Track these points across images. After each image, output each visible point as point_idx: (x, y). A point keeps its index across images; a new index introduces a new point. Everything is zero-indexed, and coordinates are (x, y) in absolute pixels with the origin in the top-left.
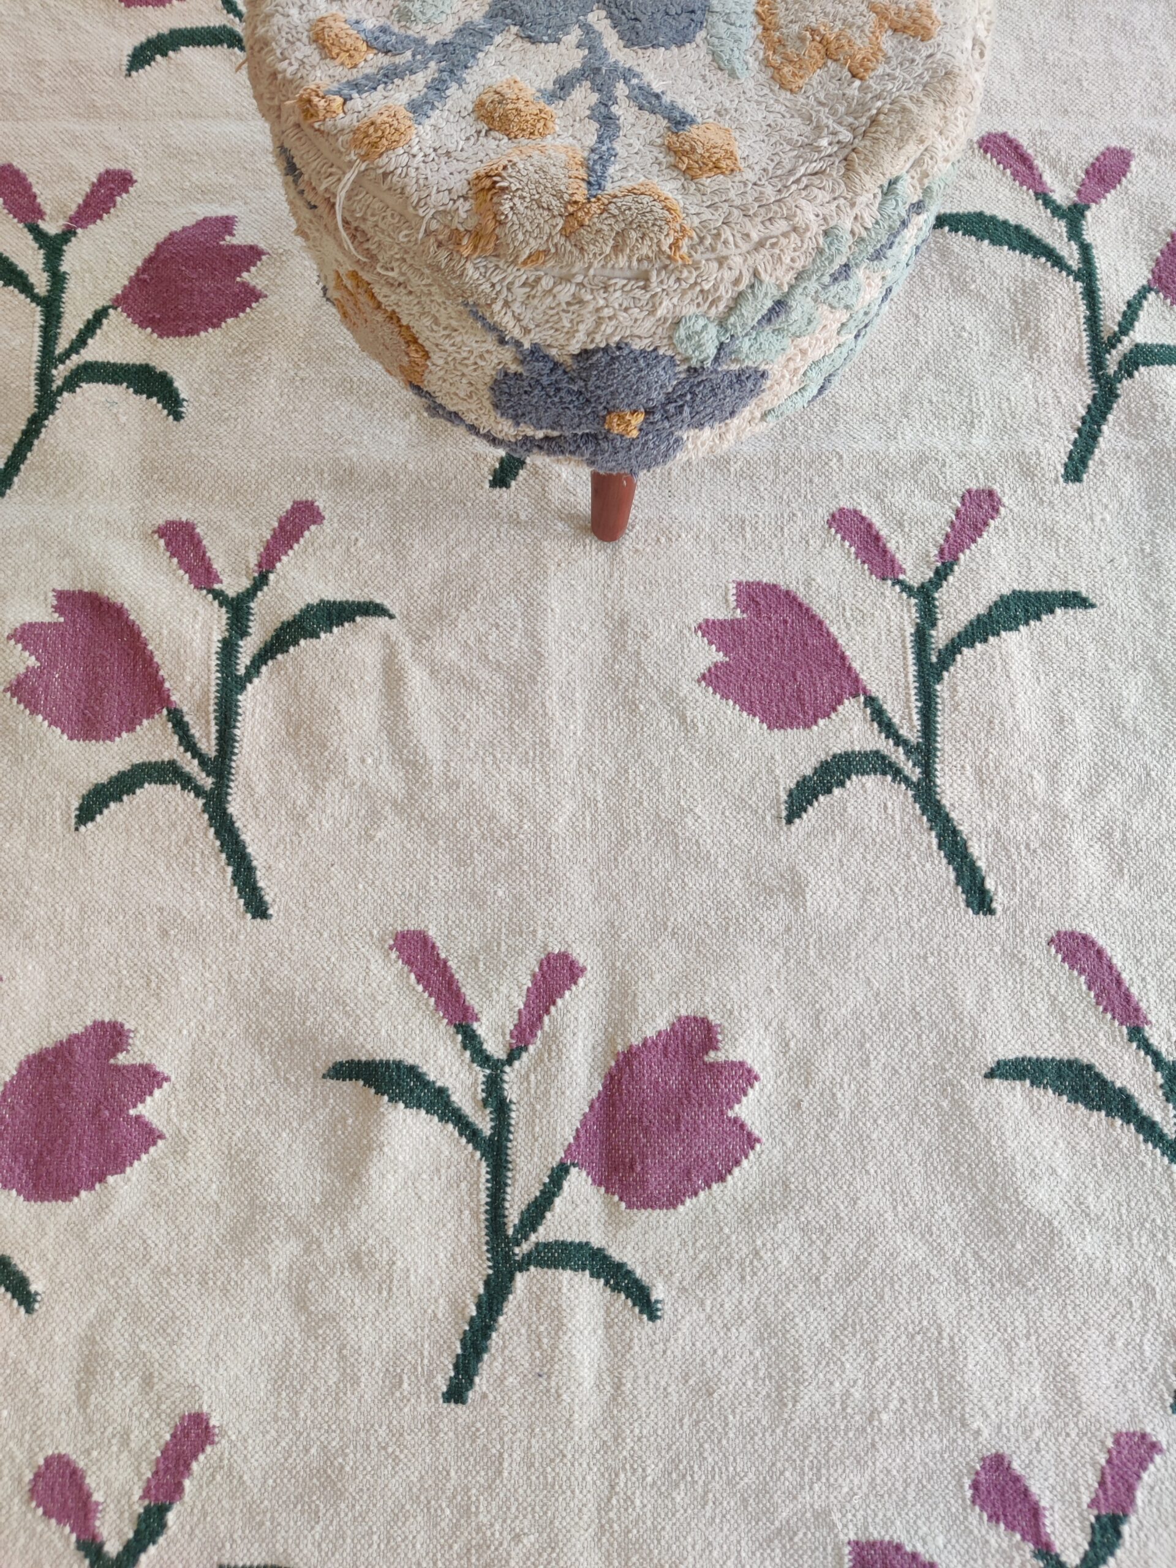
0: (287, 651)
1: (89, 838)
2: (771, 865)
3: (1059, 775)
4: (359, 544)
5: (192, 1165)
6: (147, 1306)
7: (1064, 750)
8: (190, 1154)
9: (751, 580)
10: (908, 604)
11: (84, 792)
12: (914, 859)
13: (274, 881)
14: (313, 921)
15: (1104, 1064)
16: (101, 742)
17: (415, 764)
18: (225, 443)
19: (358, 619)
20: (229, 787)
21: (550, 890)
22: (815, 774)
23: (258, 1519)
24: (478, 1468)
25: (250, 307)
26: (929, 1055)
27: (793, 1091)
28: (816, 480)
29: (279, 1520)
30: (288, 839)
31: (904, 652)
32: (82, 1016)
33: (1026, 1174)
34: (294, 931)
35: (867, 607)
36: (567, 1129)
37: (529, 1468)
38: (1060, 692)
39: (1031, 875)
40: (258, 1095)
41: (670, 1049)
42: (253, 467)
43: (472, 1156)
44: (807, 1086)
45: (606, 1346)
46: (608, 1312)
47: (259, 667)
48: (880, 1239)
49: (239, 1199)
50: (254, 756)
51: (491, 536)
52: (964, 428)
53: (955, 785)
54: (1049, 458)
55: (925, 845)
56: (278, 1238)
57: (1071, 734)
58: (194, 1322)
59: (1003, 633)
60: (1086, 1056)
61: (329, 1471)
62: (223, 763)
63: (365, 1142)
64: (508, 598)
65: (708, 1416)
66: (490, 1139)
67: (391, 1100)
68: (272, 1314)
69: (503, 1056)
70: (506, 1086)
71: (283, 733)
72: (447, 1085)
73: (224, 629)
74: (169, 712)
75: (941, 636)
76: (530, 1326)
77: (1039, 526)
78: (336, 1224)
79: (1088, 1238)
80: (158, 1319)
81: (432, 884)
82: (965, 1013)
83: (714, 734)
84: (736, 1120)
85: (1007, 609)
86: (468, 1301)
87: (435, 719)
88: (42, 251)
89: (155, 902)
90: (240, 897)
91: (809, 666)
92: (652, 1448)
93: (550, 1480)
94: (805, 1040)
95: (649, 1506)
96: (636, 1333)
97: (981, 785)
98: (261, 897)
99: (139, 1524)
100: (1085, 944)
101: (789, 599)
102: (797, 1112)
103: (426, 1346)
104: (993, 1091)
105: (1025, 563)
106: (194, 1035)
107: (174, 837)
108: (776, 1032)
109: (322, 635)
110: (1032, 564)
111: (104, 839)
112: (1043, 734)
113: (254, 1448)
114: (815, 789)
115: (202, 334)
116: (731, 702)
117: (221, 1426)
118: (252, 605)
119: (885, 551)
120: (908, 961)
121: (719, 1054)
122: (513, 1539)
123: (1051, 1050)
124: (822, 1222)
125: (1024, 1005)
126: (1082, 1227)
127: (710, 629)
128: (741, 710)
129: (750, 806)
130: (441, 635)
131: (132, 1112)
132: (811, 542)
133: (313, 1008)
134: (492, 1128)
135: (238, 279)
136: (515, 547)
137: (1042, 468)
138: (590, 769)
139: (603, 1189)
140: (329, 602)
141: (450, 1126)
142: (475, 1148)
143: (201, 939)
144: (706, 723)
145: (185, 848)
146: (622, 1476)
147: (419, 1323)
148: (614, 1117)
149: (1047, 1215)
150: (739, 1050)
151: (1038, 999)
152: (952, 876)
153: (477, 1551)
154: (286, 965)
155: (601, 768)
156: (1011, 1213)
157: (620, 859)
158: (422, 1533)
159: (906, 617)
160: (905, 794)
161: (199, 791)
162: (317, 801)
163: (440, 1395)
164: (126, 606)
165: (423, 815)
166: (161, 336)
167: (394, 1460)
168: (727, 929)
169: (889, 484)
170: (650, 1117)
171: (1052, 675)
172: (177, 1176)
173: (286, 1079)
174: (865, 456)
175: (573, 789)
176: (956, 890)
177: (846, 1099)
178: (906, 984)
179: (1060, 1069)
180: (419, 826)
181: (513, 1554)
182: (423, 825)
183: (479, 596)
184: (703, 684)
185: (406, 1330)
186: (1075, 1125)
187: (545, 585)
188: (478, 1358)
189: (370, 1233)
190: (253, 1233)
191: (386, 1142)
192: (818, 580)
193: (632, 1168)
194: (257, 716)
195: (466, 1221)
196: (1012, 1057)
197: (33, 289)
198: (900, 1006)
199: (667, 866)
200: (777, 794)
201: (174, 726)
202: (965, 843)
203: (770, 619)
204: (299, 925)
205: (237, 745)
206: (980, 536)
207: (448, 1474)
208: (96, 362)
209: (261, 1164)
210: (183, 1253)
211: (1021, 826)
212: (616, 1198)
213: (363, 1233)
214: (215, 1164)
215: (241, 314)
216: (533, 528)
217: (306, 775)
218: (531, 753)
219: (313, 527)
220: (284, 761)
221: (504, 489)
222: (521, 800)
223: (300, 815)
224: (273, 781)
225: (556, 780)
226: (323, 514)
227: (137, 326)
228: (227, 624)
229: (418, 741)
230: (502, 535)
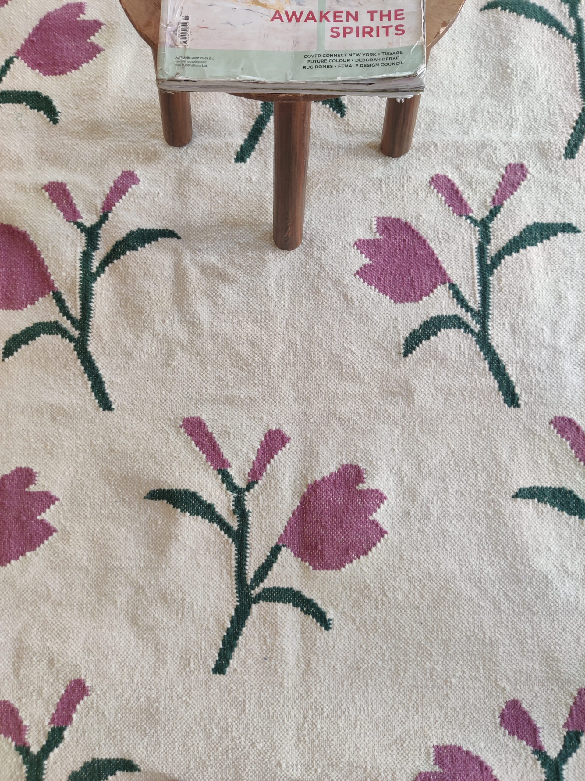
0: (119, 258)
1: (10, 365)
2: (395, 380)
3: (558, 328)
4: (160, 196)
5: (73, 546)
6: (50, 622)
7: (561, 314)
8: (71, 540)
9: (385, 216)
10: (475, 230)
11: (7, 339)
12: (476, 376)
13: (115, 389)
14: (137, 412)
15: (578, 490)
16: (16, 310)
17: (193, 324)
19: (159, 239)
20: (88, 336)
21: (270, 394)
22: (420, 328)
23: (113, 734)
24: (232, 708)
25: (96, 57)
26: (482, 485)
27: (405, 505)
28: (422, 158)
29: (125, 735)
30: (122, 366)
31: (472, 258)
32: (9, 465)
33: (534, 550)
34: (127, 417)
35: (451, 232)
36: (280, 526)
37: (260, 708)
38: (559, 281)
39: (541, 385)
40: (108, 508)
41: (337, 482)
42: (99, 151)
43: (227, 541)
44: (413, 503)
45: (301, 643)
46: (303, 625)
47: (104, 268)
48: (452, 586)
49: (99, 565)
50: (102, 318)
51: (236, 191)
52: (507, 127)
53: (499, 335)
54: (556, 145)
55: (481, 368)
56: (121, 586)
57: (565, 305)
58: (76, 631)
59: (528, 247)
60: (569, 486)
61: (151, 710)
62: (84, 322)
63: (168, 534)
64: (246, 227)
65: (357, 681)
66: (237, 532)
67: (182, 511)
68: (118, 627)
69: (244, 486)
70: (246, 503)
71: (118, 305)
72: (213, 502)
73: (83, 245)
74: (54, 293)
75: (492, 249)
76: (260, 633)
77: (549, 185)
78: (152, 578)
79: (567, 585)
80: (56, 629)
81: (204, 391)
82: (502, 462)
83: (363, 305)
84: (374, 522)
85: (531, 233)
86: (226, 620)
87: (205, 298)
89: (48, 401)
90: (96, 399)
91: (417, 266)
92: (327, 698)
93: (271, 714)
94: (412, 477)
95: (325, 728)
96: (318, 637)
97: (514, 335)
98: (108, 399)
99: (49, 737)
100: (570, 424)
101: (407, 227)
102: (408, 517)
103: (203, 643)
104: (517, 505)
105: (541, 206)
106: (72, 475)
107: (58, 364)
108: (397, 473)
109: (139, 248)
110: (545, 207)
111: (19, 366)
112: (550, 305)
113: (110, 698)
114: (420, 337)
115: (68, 73)
116: (373, 287)
117: (92, 686)
118: (99, 232)
119: (462, 200)
120: (471, 433)
121: (365, 485)
122: (251, 745)
123: (549, 483)
124: (420, 577)
125: (535, 458)
126: (564, 579)
127: (361, 245)
128: (379, 291)
129: (383, 347)
130: (207, 249)
131: (39, 517)
132: (420, 194)
133: (138, 460)
134: (238, 526)
135: (88, 41)
136: (250, 197)
137: (552, 151)
138: (293, 326)
139: (300, 559)
140: (143, 229)
141: (215, 525)
142: (229, 537)
143: (75, 422)
144: (359, 300)
145: (64, 371)
146: (310, 712)
147: (199, 631)
148: (306, 519)
149: (545, 573)
150: (375, 483)
151: (543, 454)
152: (497, 386)
153: (232, 751)
154: (122, 436)
155: (299, 326)
156: (525, 572)
157: (310, 377)
158: (202, 742)
159: (473, 238)
160: (471, 340)
161: (71, 339)
162: (138, 344)
163: (211, 670)
164: (28, 232)
165: (198, 353)
166: (44, 75)
167: (186, 704)
168: (370, 416)
169: (464, 160)
170: (326, 520)
171: (555, 271)
172: (64, 552)
173: (124, 500)
174: (450, 144)
175: (283, 338)
176: (498, 394)
177: (435, 510)
178: (470, 446)
179: (554, 493)
181: (251, 753)
182: (198, 358)
184: (358, 276)
185: (192, 635)
186: (562, 523)
188: (232, 649)
189: (171, 583)
190: (107, 583)
191: (179, 534)
192: (424, 216)
193: (316, 548)
194: (103, 296)
195: (225, 576)
196: (527, 486)
198: (466, 458)
199: (336, 381)
200: (399, 340)
201: (57, 301)
202: (504, 367)
203: (396, 239)
204: (130, 414)
205: (92, 312)
206: (516, 191)
207: (216, 711)
208: (8, 91)
209: (110, 546)
210: (69, 594)
211: (536, 357)
212: (307, 564)
213: (167, 583)
214: (85, 546)
215: (91, 61)
216: (260, 186)
217: (132, 329)
218: (259, 317)
219: (133, 186)
220: (119, 322)
221: (243, 163)
222: (254, 344)
223: (129, 352)
224: (113, 333)
225: (273, 333)
226: (139, 178)
227: (30, 68)
228: (86, 243)
229: (195, 310)
230: (242, 190)
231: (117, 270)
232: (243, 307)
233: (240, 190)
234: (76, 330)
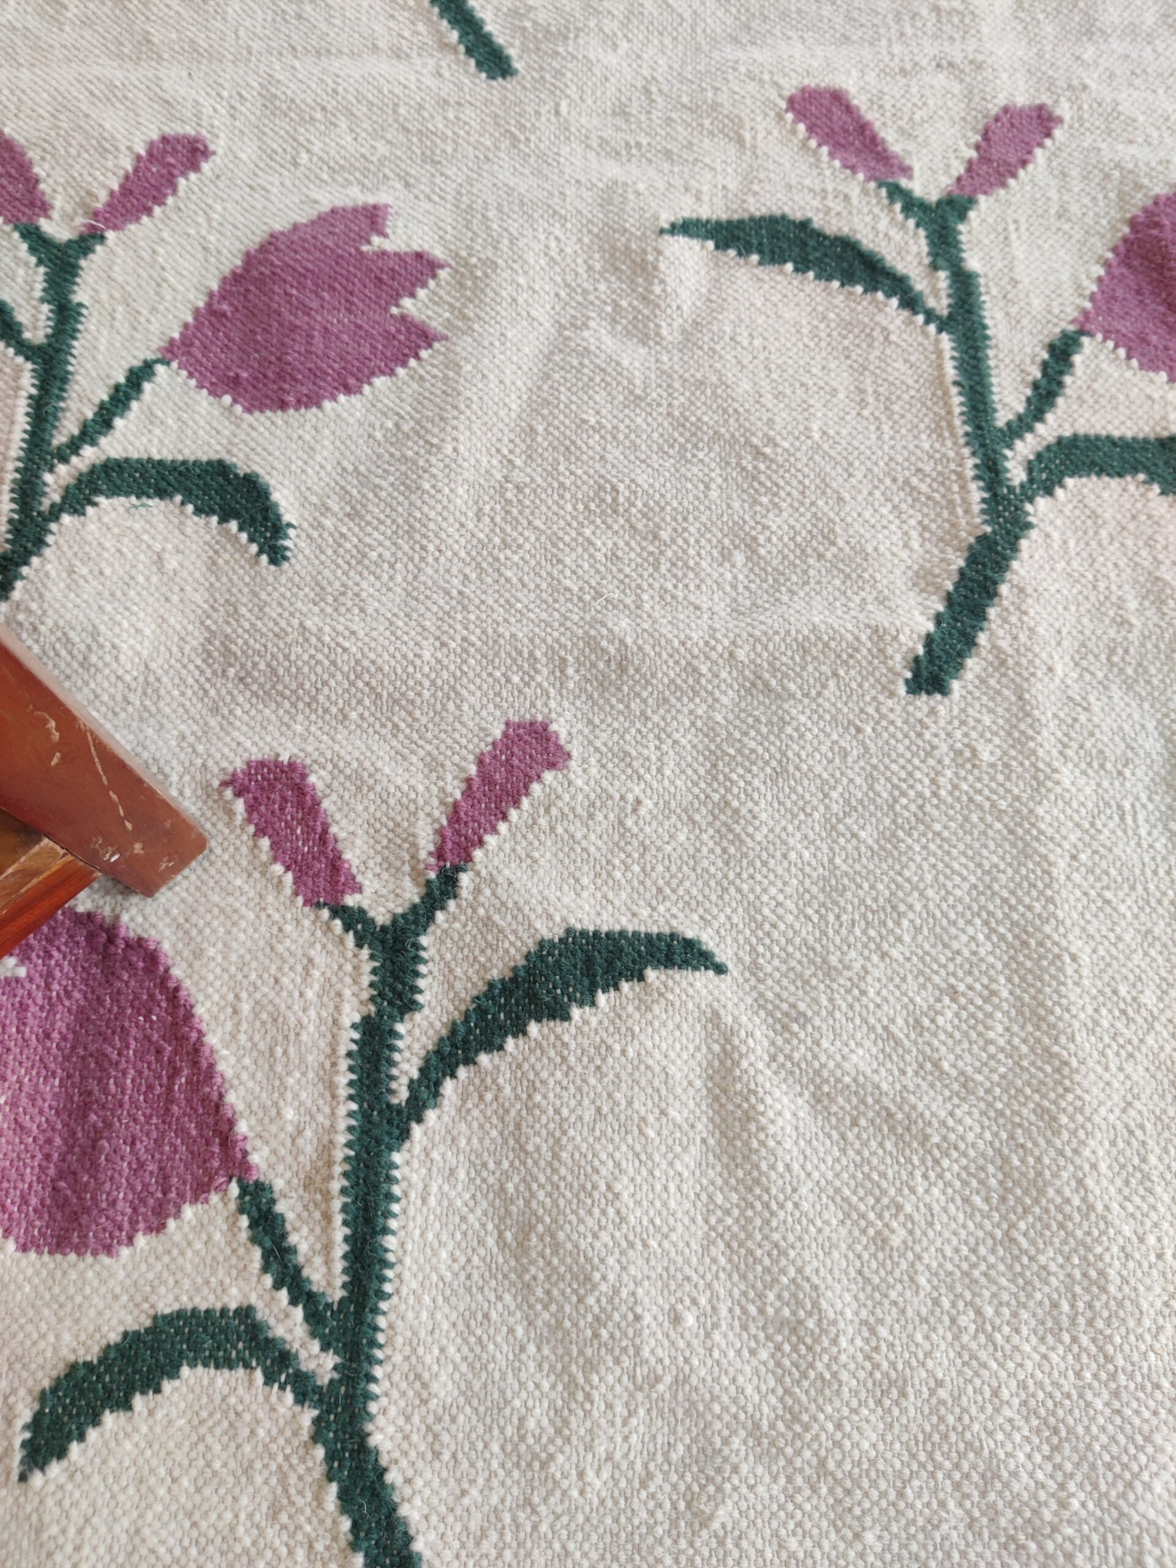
0: (501, 1048)
1: (50, 1502)
4: (643, 811)
11: (46, 1383)
16: (89, 1258)
17: (795, 1328)
18: (370, 610)
19: (651, 974)
20: (370, 1378)
25: (417, 357)
30: (507, 1518)
42: (427, 655)
47: (438, 1084)
50: (427, 1299)
51: (920, 795)
64: (970, 930)
71: (491, 1241)
73: (365, 995)
74: (244, 1190)
87: (833, 1216)
88: (42, 270)
107: (244, 1500)
111: (84, 1505)
115: (327, 404)
118: (424, 940)
130: (831, 1014)
135: (394, 310)
136: (974, 818)
140: (583, 933)
145: (270, 1532)
161: (303, 1389)
162: (573, 1421)
165: (822, 1463)
166: (249, 410)
180: (814, 1490)
182: (824, 1491)
183: (905, 923)
187: (1050, 900)
194: (432, 1201)
197: (20, 332)
208: (127, 460)
215: (401, 371)
216: (1008, 778)
217: (546, 1351)
218: (1065, 1307)
219: (548, 776)
220: (494, 1315)
221: (938, 697)
222: (1056, 1431)
223: (535, 1457)
224: (471, 1366)
225: (1131, 1377)
226: (568, 748)
227: (205, 392)
228: (372, 985)
229: (800, 1271)
230: (943, 793)
231: (489, 1096)
232: (992, 1259)
233: (935, 794)
234: (325, 1348)
